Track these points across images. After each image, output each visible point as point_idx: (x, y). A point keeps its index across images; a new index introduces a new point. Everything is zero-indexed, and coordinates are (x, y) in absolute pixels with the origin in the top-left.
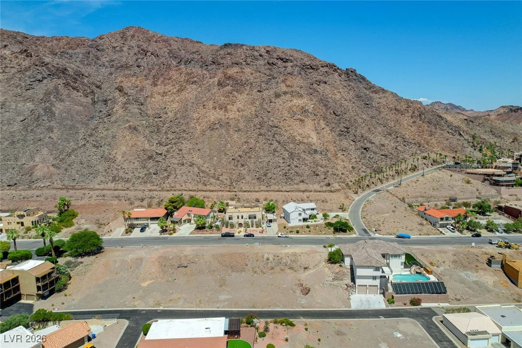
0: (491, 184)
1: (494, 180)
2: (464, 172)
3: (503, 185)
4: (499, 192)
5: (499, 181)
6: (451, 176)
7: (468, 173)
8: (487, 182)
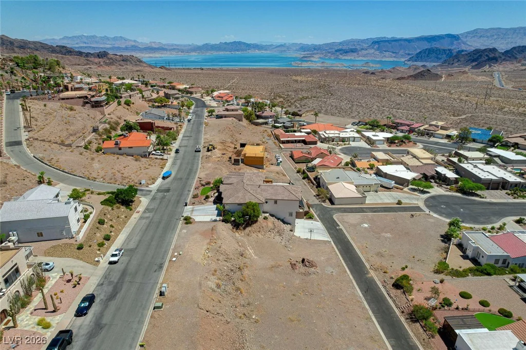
0: (93, 107)
1: (94, 101)
2: (57, 98)
3: (102, 106)
4: (103, 113)
5: (98, 101)
6: (45, 105)
7: (63, 99)
8: (88, 105)
